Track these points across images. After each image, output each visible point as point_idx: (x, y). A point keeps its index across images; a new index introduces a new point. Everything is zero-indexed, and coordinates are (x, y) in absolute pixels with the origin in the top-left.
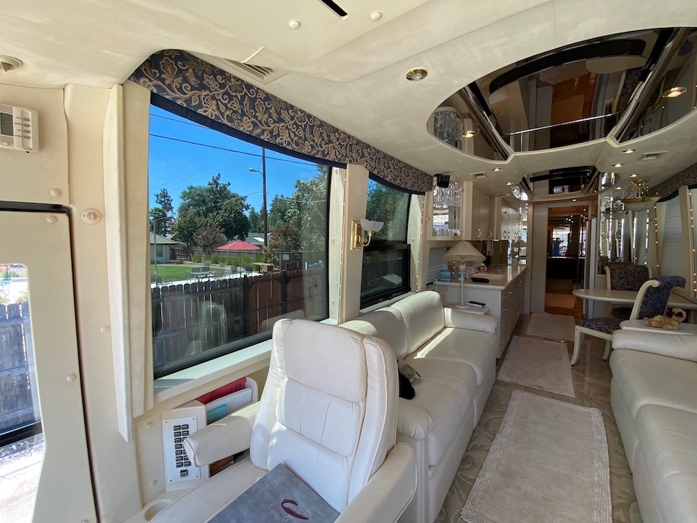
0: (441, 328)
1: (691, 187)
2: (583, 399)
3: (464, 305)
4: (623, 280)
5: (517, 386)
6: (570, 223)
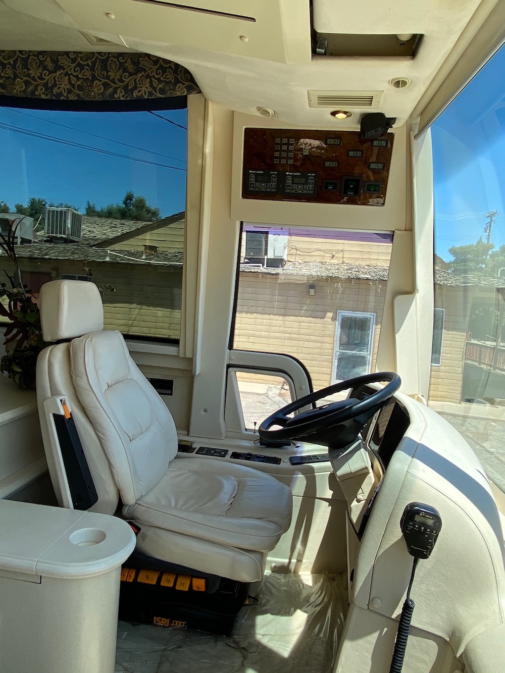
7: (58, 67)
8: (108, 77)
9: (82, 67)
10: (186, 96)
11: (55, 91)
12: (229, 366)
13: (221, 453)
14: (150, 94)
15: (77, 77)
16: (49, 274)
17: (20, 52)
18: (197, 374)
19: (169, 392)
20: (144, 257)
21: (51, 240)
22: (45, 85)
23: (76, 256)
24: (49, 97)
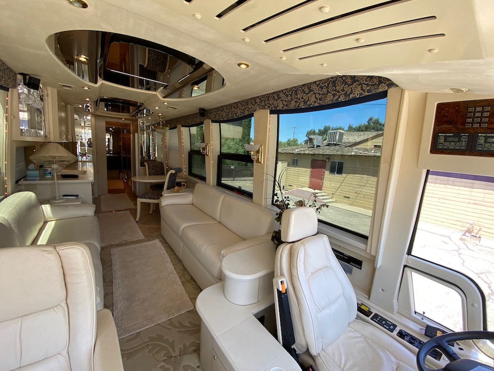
0: (42, 223)
1: (182, 126)
2: (149, 238)
3: (60, 199)
4: (154, 170)
5: (112, 246)
6: (111, 131)
7: (310, 91)
8: (335, 90)
9: (322, 87)
10: (387, 91)
11: (308, 103)
12: (405, 266)
13: (390, 326)
14: (361, 94)
15: (319, 94)
16: (325, 161)
17: (295, 87)
18: (378, 267)
19: (360, 267)
20: (373, 151)
21: (328, 145)
22: (304, 101)
23: (338, 152)
24: (305, 107)
